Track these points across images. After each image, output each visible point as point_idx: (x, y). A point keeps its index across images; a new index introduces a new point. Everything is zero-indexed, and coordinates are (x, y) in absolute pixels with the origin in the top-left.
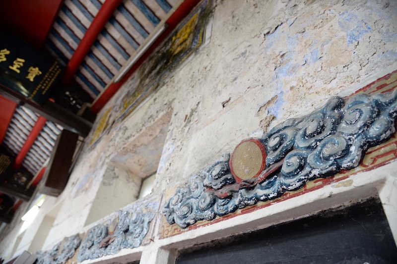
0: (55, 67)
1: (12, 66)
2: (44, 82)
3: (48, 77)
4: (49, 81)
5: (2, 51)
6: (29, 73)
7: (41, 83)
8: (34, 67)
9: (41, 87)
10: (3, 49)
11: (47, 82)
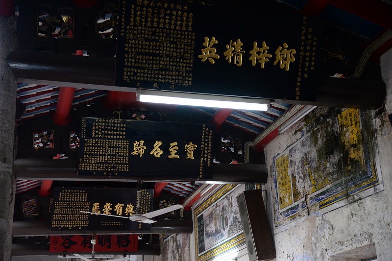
0: (205, 130)
1: (171, 155)
2: (204, 154)
3: (205, 146)
4: (208, 150)
5: (155, 145)
6: (187, 151)
7: (202, 155)
8: (188, 144)
9: (203, 160)
10: (155, 143)
11: (206, 152)
